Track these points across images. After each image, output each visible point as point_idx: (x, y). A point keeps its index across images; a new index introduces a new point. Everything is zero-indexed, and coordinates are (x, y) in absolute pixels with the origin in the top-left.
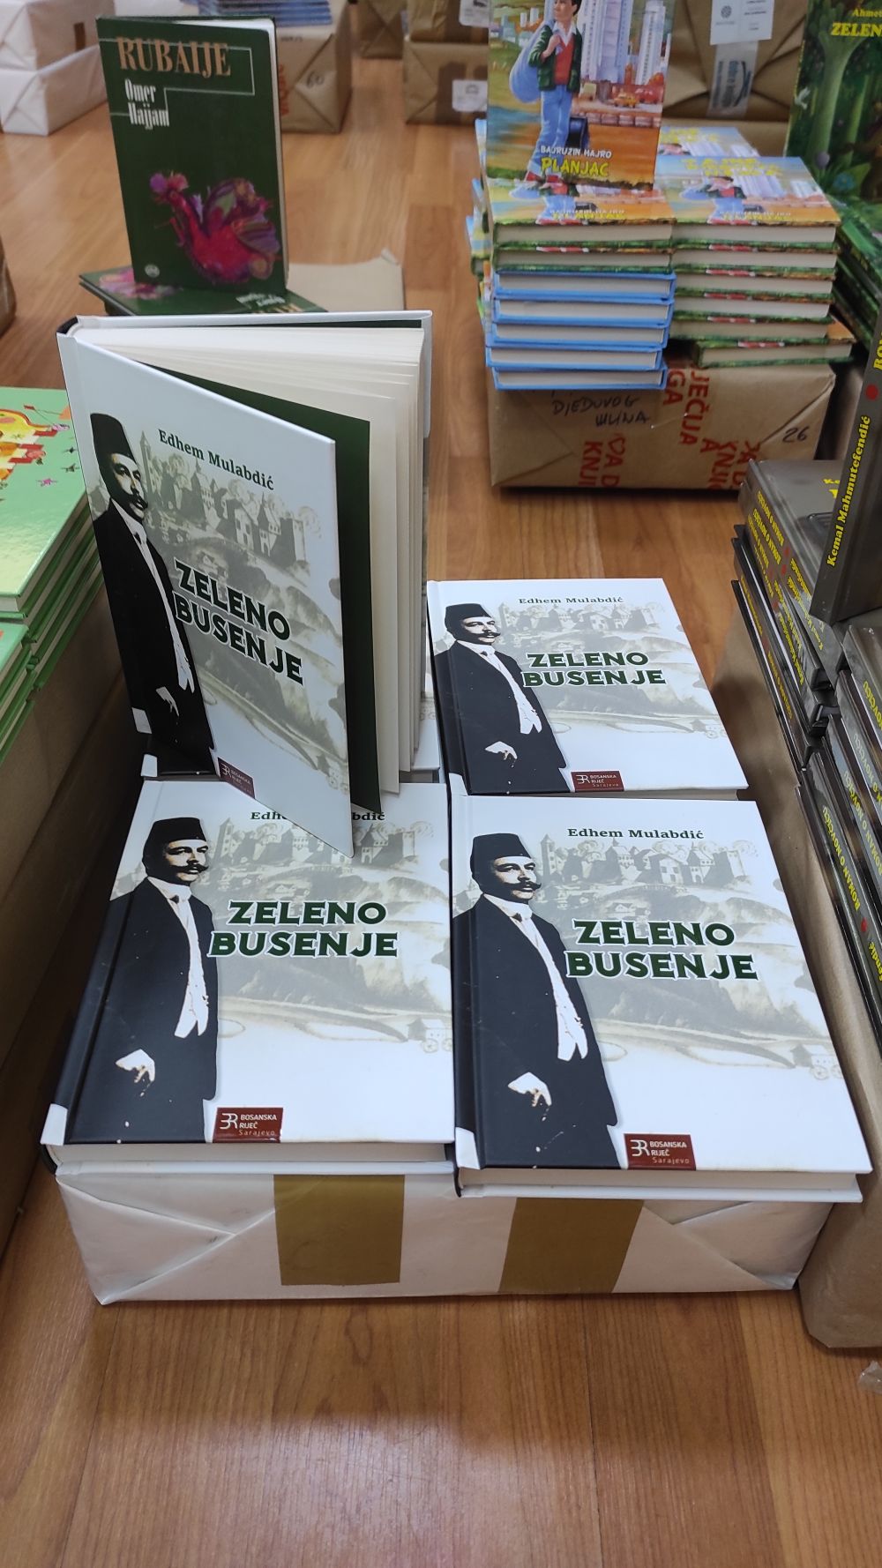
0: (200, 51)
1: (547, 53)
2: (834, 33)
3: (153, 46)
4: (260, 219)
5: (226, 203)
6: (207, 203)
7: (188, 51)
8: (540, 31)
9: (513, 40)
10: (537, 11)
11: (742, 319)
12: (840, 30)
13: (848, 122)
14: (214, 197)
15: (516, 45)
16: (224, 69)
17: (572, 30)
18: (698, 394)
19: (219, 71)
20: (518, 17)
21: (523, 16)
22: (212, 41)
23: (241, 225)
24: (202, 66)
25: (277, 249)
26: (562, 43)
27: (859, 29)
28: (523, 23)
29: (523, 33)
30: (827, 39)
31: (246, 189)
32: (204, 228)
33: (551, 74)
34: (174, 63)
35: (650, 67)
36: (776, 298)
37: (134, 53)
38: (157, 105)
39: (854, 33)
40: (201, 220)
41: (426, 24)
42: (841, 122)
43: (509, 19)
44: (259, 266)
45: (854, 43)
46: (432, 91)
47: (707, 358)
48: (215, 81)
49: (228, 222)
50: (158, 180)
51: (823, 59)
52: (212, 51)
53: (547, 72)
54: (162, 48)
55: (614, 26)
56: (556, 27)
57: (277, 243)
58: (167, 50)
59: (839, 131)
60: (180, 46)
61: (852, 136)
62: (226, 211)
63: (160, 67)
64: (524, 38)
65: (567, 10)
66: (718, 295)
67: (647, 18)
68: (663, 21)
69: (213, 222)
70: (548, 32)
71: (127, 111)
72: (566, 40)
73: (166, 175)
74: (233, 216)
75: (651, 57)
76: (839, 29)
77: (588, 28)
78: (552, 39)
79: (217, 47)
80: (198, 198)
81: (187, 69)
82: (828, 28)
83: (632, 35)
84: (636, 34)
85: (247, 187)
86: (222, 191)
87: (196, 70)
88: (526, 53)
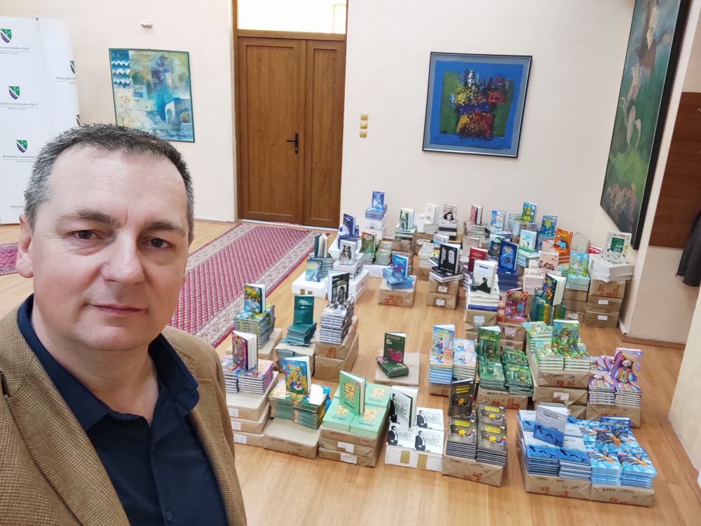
5: (397, 353)
6: (394, 353)
31: (400, 352)
34: (393, 339)
38: (390, 342)
50: (389, 349)
63: (391, 339)
71: (387, 342)
87: (396, 339)
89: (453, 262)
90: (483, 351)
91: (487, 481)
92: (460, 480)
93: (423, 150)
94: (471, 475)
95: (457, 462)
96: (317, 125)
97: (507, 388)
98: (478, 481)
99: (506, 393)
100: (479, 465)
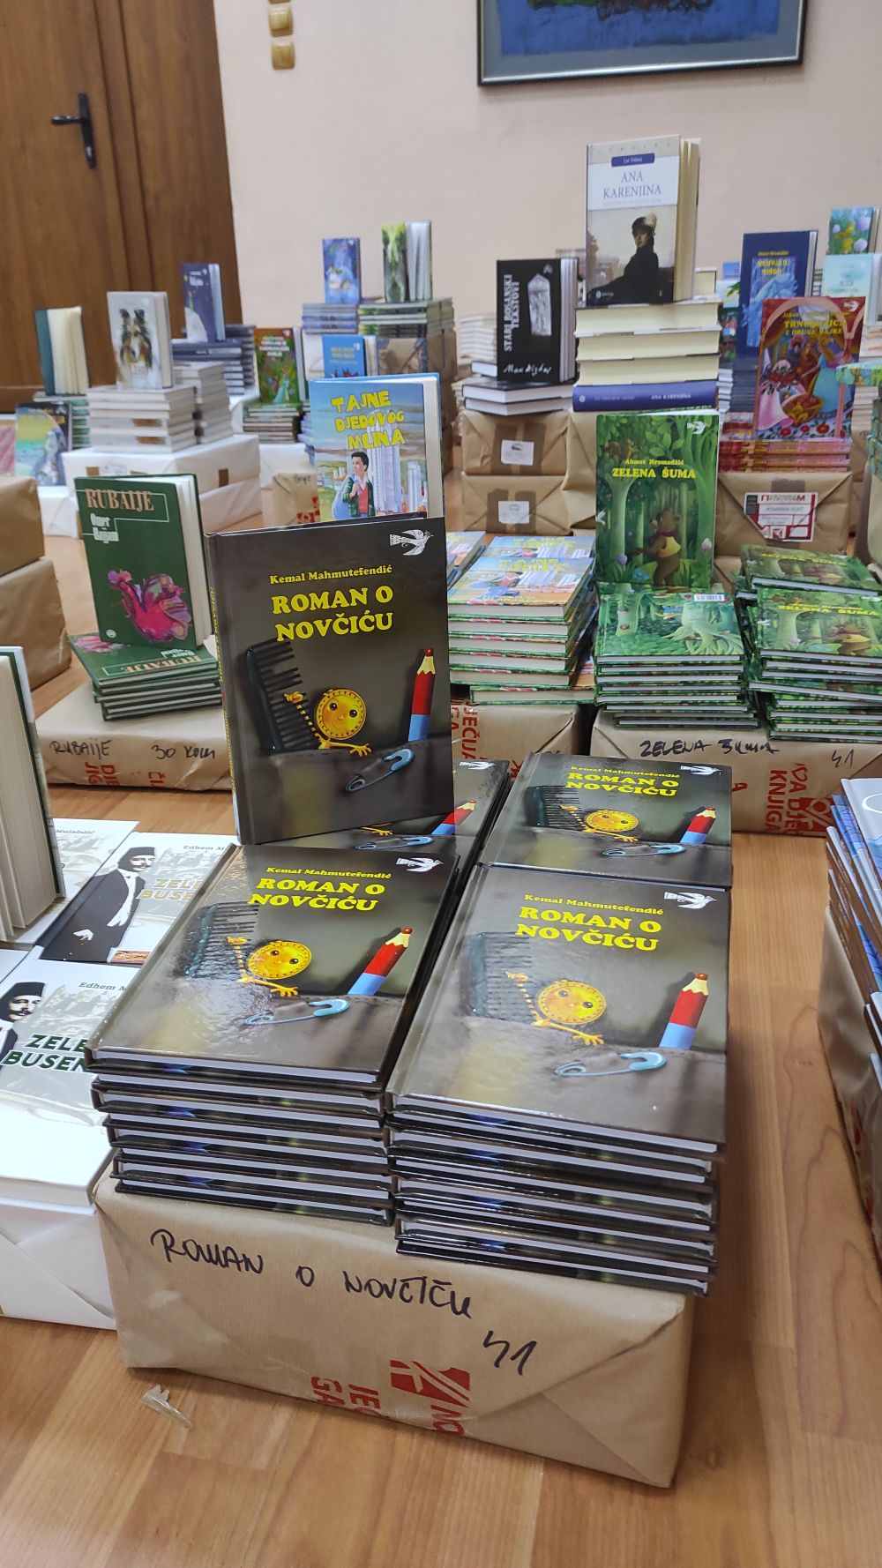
0: (135, 496)
1: (352, 494)
2: (615, 475)
3: (107, 494)
4: (177, 600)
5: (156, 590)
6: (144, 590)
7: (127, 496)
8: (347, 481)
9: (331, 487)
10: (343, 469)
11: (501, 671)
12: (619, 472)
13: (635, 535)
14: (148, 586)
15: (333, 489)
16: (150, 507)
17: (365, 480)
18: (470, 724)
19: (147, 508)
20: (332, 473)
21: (335, 472)
22: (141, 491)
23: (166, 604)
24: (137, 506)
25: (189, 620)
26: (360, 488)
27: (631, 472)
28: (335, 476)
29: (336, 482)
30: (611, 479)
31: (167, 580)
32: (143, 605)
33: (357, 508)
34: (120, 504)
35: (416, 505)
36: (524, 656)
37: (96, 498)
38: (111, 529)
39: (628, 475)
40: (141, 601)
41: (476, 463)
42: (630, 534)
43: (327, 474)
44: (179, 632)
45: (630, 481)
46: (484, 509)
47: (478, 698)
48: (144, 514)
49: (157, 602)
50: (113, 575)
51: (610, 491)
52: (142, 496)
53: (354, 506)
54: (112, 495)
55: (391, 477)
56: (355, 479)
57: (189, 616)
58: (115, 496)
59: (630, 541)
60: (123, 493)
61: (640, 544)
62: (156, 595)
63: (112, 507)
64: (337, 485)
65: (361, 468)
66: (480, 653)
67: (410, 473)
68: (420, 474)
69: (147, 603)
70: (352, 482)
71: (92, 532)
72: (363, 486)
73: (118, 572)
74: (160, 598)
75: (416, 495)
76: (617, 472)
77: (375, 478)
78: (354, 485)
79: (145, 493)
80: (138, 586)
81: (128, 507)
82: (611, 473)
83: (403, 482)
84: (404, 482)
85: (168, 579)
86: (151, 582)
87: (133, 507)
88: (340, 495)
89: (547, 330)
90: (631, 554)
91: (535, 1432)
92: (282, 1417)
93: (480, 83)
94: (376, 1379)
95: (219, 1257)
96: (139, 55)
97: (761, 708)
98: (448, 1433)
99: (759, 738)
100: (429, 1289)
